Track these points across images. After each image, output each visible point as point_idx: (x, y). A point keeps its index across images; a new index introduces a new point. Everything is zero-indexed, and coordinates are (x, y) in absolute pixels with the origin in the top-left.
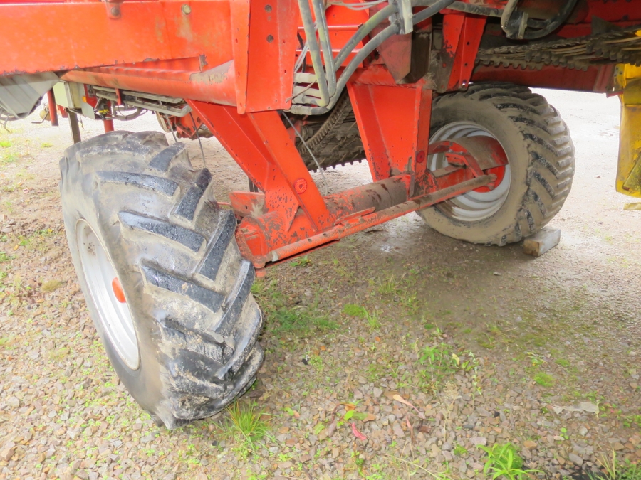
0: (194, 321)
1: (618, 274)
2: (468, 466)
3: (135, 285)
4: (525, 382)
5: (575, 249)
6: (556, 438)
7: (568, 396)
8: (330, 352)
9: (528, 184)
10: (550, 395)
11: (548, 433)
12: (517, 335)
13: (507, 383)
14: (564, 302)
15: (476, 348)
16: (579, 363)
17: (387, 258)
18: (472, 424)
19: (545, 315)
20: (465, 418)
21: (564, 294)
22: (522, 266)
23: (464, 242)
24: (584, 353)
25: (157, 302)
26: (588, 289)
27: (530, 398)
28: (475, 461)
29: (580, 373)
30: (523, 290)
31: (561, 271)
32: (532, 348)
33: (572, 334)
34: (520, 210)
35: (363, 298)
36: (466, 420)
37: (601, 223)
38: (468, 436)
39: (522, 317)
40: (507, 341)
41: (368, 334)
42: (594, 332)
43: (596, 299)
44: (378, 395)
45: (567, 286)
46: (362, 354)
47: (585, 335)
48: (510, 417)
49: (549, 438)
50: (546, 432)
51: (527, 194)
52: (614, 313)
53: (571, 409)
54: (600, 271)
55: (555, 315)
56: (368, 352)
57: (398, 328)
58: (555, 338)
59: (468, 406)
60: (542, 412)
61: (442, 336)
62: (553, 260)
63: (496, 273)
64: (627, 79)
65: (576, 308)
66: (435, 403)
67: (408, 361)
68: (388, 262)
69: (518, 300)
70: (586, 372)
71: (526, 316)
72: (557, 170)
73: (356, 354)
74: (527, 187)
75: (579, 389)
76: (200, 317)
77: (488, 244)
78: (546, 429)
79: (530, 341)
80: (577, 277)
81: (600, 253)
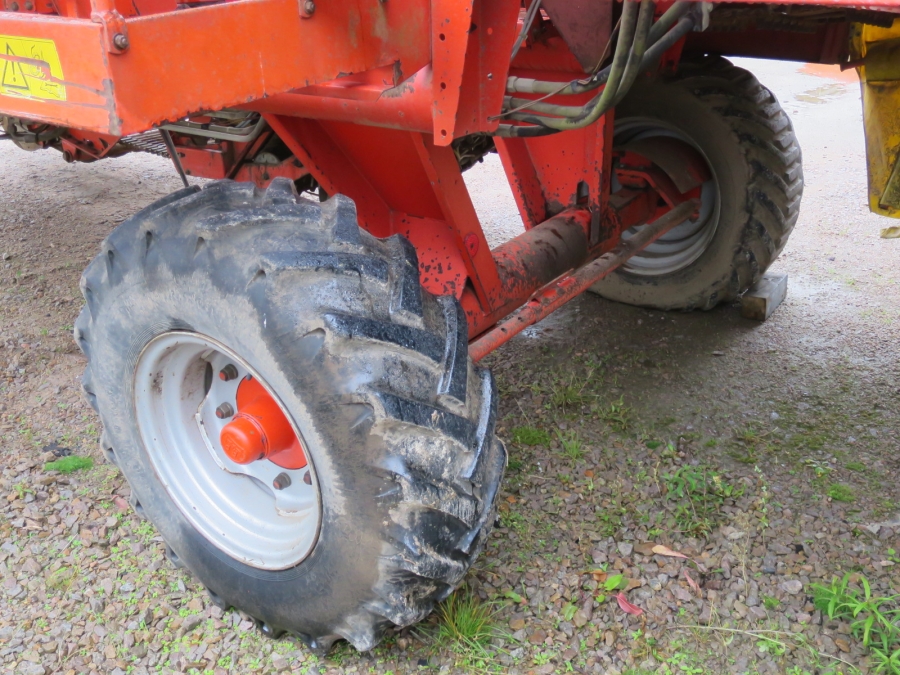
0: (443, 466)
1: (881, 334)
2: (789, 619)
3: (351, 424)
4: (816, 500)
5: (811, 303)
6: (884, 563)
7: (879, 509)
8: (525, 505)
9: (749, 210)
10: (855, 511)
11: (872, 559)
12: (781, 438)
13: (795, 506)
14: (825, 383)
15: (733, 466)
16: (875, 464)
17: (541, 348)
18: (771, 568)
19: (807, 406)
20: (760, 560)
21: (820, 371)
22: (749, 337)
23: (650, 308)
24: (878, 450)
25: (390, 445)
26: (850, 359)
27: (832, 520)
28: (797, 612)
29: (882, 477)
30: (764, 374)
31: (805, 339)
32: (808, 454)
33: (853, 426)
34: (738, 252)
35: (534, 415)
36: (762, 563)
37: (833, 260)
38: (773, 583)
39: (777, 412)
40: (771, 449)
41: (570, 469)
42: (879, 419)
43: (866, 373)
44: (629, 551)
45: (819, 359)
46: (576, 498)
47: (869, 426)
48: (816, 549)
49: (876, 565)
50: (868, 559)
51: (748, 226)
52: (896, 389)
53: (888, 524)
54: (857, 332)
55: (820, 404)
56: (584, 494)
57: (610, 453)
58: (833, 436)
59: (756, 544)
60: (854, 535)
61: (679, 456)
62: (788, 323)
63: (716, 352)
64: (867, 43)
65: (844, 390)
66: (711, 549)
67: (647, 499)
68: (545, 353)
69: (762, 389)
70: (890, 473)
71: (782, 410)
72: (787, 187)
73: (567, 500)
74: (747, 216)
75: (888, 498)
76: (449, 459)
77: (688, 308)
78: (867, 556)
79: (801, 445)
80: (828, 344)
81: (847, 306)
